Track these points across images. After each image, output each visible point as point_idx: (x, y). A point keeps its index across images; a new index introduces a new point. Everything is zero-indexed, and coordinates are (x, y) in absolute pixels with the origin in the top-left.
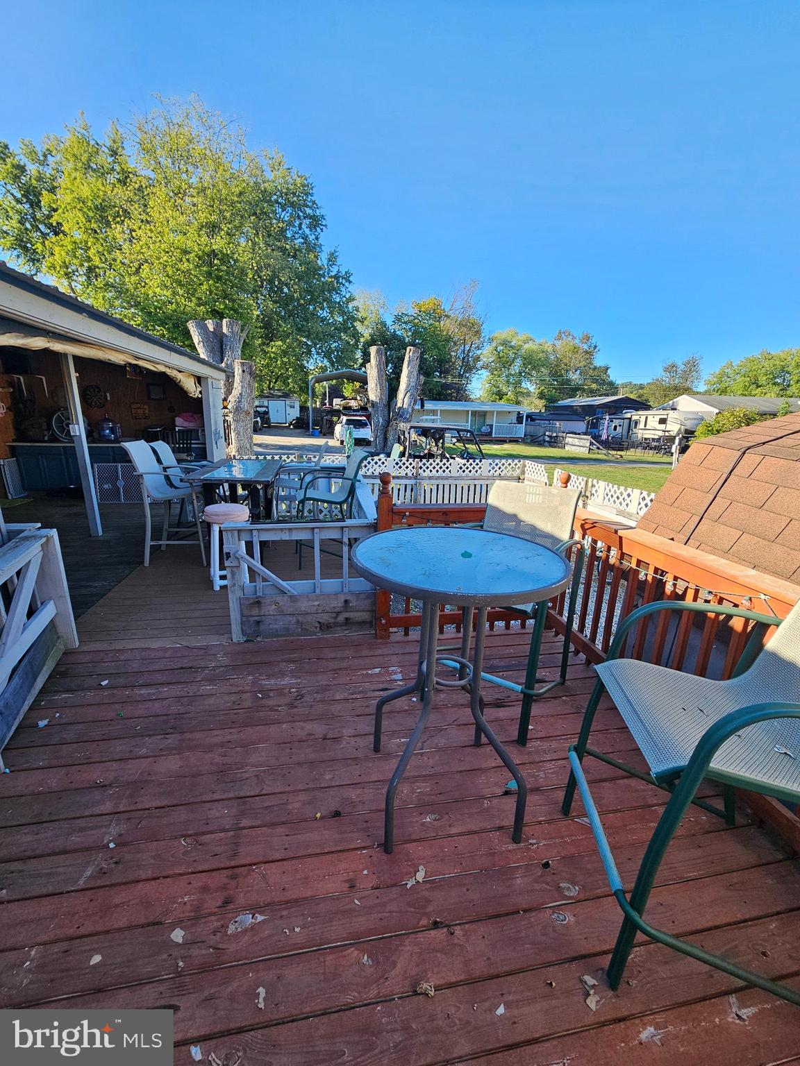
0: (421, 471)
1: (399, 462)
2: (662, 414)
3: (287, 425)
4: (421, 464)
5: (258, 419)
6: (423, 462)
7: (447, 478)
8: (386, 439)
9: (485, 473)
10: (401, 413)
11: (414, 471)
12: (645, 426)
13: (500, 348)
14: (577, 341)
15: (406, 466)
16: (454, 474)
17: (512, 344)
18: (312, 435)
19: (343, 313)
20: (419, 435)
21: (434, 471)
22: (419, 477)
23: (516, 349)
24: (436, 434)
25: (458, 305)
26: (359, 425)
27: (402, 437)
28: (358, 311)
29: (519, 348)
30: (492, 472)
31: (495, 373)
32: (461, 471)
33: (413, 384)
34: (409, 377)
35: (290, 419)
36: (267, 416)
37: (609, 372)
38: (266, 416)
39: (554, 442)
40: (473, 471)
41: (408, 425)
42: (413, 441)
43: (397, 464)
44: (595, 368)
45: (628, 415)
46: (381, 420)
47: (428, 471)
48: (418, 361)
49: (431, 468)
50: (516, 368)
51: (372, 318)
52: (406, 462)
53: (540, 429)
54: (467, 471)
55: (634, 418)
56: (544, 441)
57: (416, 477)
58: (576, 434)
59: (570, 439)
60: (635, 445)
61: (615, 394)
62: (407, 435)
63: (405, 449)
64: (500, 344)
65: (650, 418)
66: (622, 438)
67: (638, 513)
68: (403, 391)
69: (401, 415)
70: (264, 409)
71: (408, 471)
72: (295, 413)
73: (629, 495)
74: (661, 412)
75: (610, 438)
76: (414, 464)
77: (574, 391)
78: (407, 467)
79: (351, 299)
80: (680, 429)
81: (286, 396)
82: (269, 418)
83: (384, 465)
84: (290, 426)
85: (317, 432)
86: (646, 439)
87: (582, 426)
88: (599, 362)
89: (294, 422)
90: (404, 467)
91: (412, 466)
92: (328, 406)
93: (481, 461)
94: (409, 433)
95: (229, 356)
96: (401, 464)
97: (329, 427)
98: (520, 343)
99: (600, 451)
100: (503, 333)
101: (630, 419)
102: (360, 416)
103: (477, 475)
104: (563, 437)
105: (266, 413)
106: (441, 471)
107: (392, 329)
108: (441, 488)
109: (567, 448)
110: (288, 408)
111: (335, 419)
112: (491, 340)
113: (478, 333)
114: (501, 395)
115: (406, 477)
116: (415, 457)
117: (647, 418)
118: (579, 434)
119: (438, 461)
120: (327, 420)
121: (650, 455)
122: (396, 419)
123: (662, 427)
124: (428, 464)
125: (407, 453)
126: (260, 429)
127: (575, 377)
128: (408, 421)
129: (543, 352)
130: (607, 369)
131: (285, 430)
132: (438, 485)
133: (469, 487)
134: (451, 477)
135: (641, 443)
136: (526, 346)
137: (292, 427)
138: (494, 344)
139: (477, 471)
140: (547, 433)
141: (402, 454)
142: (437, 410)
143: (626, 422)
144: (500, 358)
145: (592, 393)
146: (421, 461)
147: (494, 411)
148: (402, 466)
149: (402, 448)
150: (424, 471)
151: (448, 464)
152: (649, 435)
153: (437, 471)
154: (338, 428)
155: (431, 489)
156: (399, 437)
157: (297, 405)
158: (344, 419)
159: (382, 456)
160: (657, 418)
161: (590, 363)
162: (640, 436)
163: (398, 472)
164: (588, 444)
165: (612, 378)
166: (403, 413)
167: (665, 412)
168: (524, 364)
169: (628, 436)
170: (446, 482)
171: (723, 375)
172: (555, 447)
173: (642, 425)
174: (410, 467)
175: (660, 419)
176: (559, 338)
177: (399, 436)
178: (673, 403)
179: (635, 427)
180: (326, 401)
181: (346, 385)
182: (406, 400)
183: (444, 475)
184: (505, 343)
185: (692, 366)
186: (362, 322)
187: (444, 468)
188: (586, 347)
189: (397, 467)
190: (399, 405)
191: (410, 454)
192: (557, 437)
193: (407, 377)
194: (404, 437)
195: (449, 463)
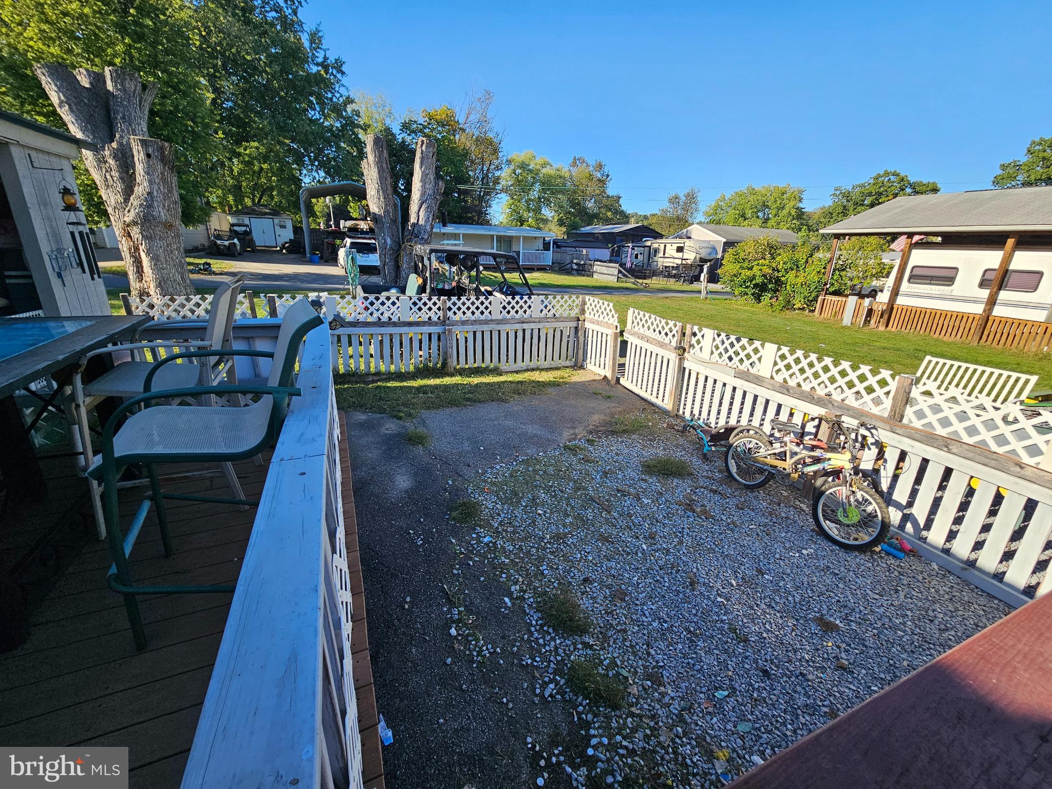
0: (450, 314)
1: (417, 301)
2: (679, 242)
3: (278, 248)
4: (449, 304)
5: (236, 241)
6: (452, 302)
7: (486, 322)
8: (397, 268)
9: (536, 314)
10: (416, 232)
11: (440, 313)
12: (664, 254)
13: (518, 171)
14: (591, 169)
15: (427, 307)
16: (496, 316)
17: (530, 167)
18: (311, 262)
19: (339, 116)
20: (441, 262)
21: (469, 313)
22: (447, 322)
23: (536, 173)
24: (468, 261)
25: (474, 118)
26: (368, 249)
27: (420, 265)
28: (359, 116)
29: (537, 173)
30: (545, 311)
31: (515, 197)
32: (504, 312)
33: (431, 192)
34: (423, 181)
35: (281, 241)
36: (249, 237)
37: (621, 201)
38: (247, 238)
39: (583, 270)
40: (521, 312)
41: (428, 248)
42: (435, 269)
43: (415, 304)
44: (608, 197)
45: (648, 244)
46: (389, 241)
47: (460, 314)
48: (434, 159)
49: (464, 308)
50: (535, 194)
51: (377, 127)
52: (427, 301)
53: (567, 256)
54: (513, 312)
55: (656, 246)
56: (572, 269)
57: (444, 321)
58: (601, 261)
59: (598, 267)
60: (655, 273)
61: (627, 223)
62: (426, 262)
63: (425, 281)
64: (518, 166)
65: (668, 246)
66: (643, 266)
67: (772, 378)
68: (416, 201)
69: (416, 234)
70: (244, 229)
71: (431, 314)
72: (287, 235)
73: (756, 351)
74: (678, 240)
75: (633, 266)
76: (439, 304)
77: (591, 218)
78: (430, 309)
79: (349, 101)
80: (695, 257)
81: (275, 213)
82: (252, 240)
83: (396, 306)
84: (281, 250)
85: (316, 258)
86: (666, 267)
87: (606, 253)
88: (611, 191)
89: (287, 245)
90: (425, 309)
91: (437, 306)
92: (333, 228)
93: (530, 298)
94: (429, 259)
95: (123, 131)
96: (420, 304)
97: (332, 252)
98: (538, 167)
99: (628, 279)
100: (520, 156)
101: (650, 247)
102: (370, 239)
103: (525, 316)
104: (591, 265)
105: (248, 233)
106: (478, 313)
107: (400, 138)
108: (479, 335)
109: (595, 276)
110: (277, 228)
111: (338, 242)
112: (509, 162)
113: (495, 151)
114: (522, 221)
115: (430, 322)
116: (441, 292)
117: (665, 246)
118: (605, 262)
119: (473, 298)
120: (328, 243)
121: (671, 284)
122: (410, 240)
123: (680, 255)
124: (459, 304)
125: (428, 287)
126: (240, 254)
127: (590, 205)
128: (426, 242)
129: (561, 177)
130: (620, 198)
131: (275, 255)
132: (475, 333)
133: (516, 333)
134: (492, 320)
135: (662, 272)
136: (544, 171)
137: (284, 251)
138: (512, 168)
139: (525, 312)
140: (575, 261)
141: (422, 289)
142: (459, 234)
143: (647, 249)
144: (519, 181)
145: (608, 221)
146: (449, 299)
147: (520, 237)
148: (422, 307)
149: (420, 281)
150: (455, 313)
151: (486, 303)
152: (669, 263)
153: (473, 313)
154: (342, 253)
155: (466, 338)
156: (416, 266)
157: (289, 225)
158: (348, 241)
159: (393, 291)
160: (675, 246)
161: (604, 192)
162: (660, 264)
163: (417, 316)
164: (616, 272)
165: (624, 208)
166: (419, 232)
167: (682, 241)
168: (543, 189)
169: (649, 264)
170: (486, 328)
171: (718, 208)
172: (584, 275)
173: (661, 254)
174: (435, 309)
175: (678, 247)
176: (574, 164)
177: (415, 263)
178: (687, 231)
179: (655, 256)
180: (332, 223)
181: (352, 204)
182: (422, 213)
183: (483, 317)
184: (523, 166)
185: (691, 198)
186: (365, 130)
187: (482, 308)
188: (599, 175)
189: (415, 309)
190: (413, 220)
191: (432, 289)
192: (584, 264)
193: (421, 181)
194: (423, 265)
195: (489, 301)
